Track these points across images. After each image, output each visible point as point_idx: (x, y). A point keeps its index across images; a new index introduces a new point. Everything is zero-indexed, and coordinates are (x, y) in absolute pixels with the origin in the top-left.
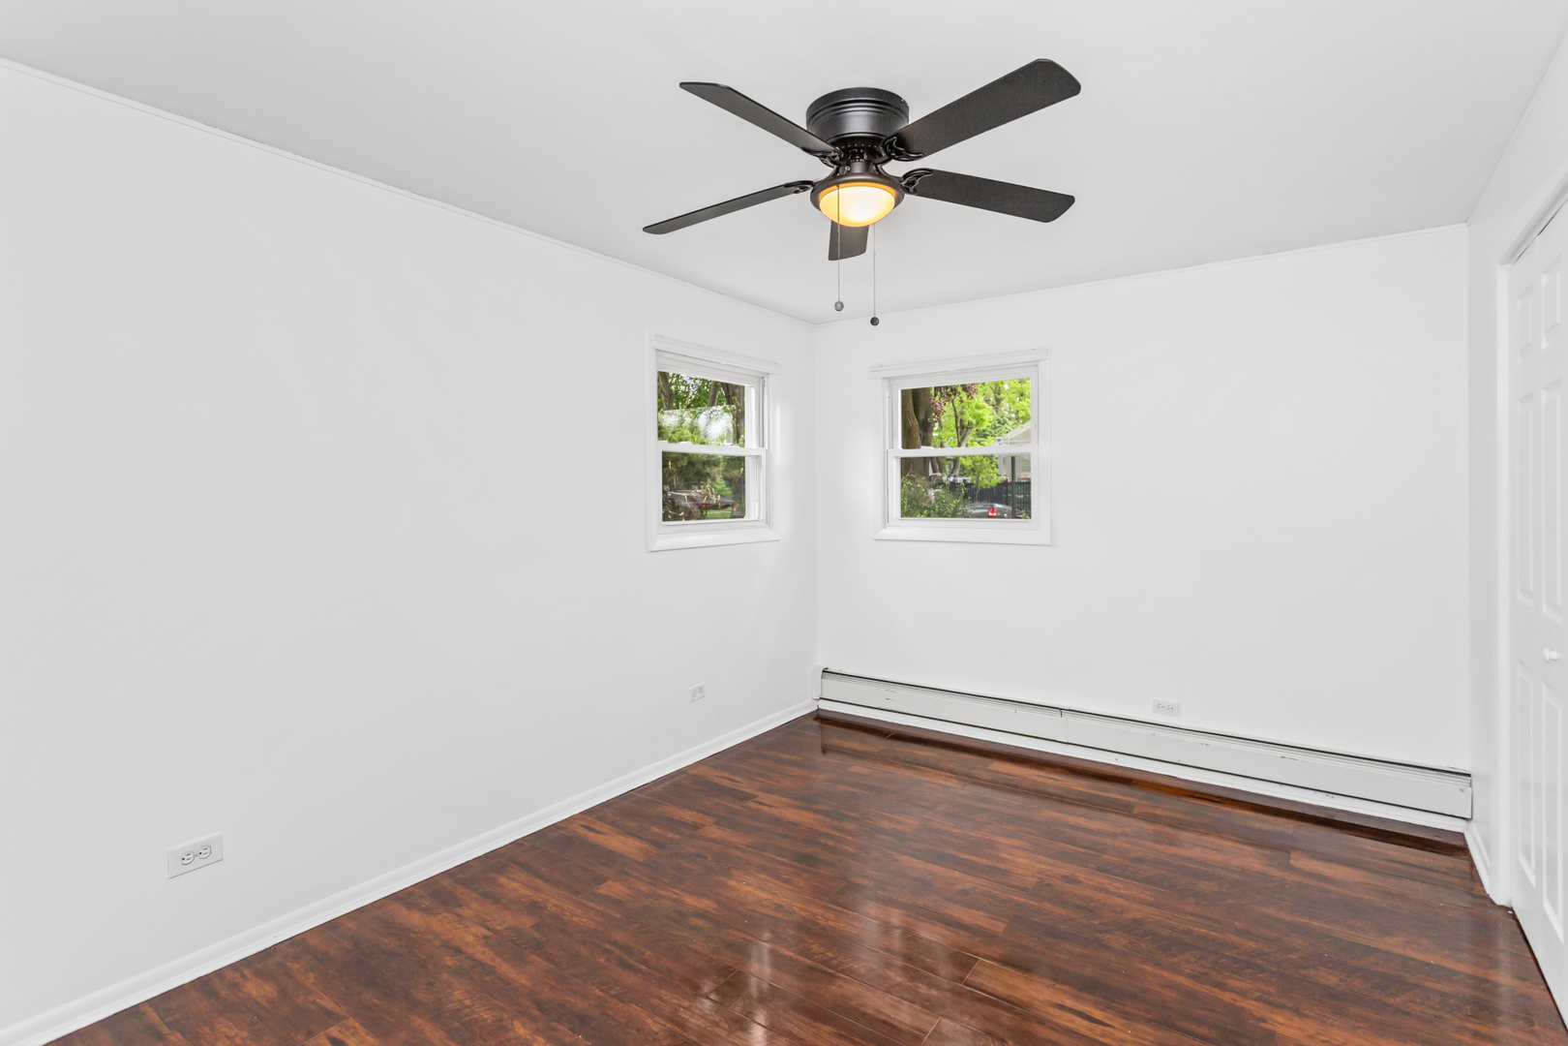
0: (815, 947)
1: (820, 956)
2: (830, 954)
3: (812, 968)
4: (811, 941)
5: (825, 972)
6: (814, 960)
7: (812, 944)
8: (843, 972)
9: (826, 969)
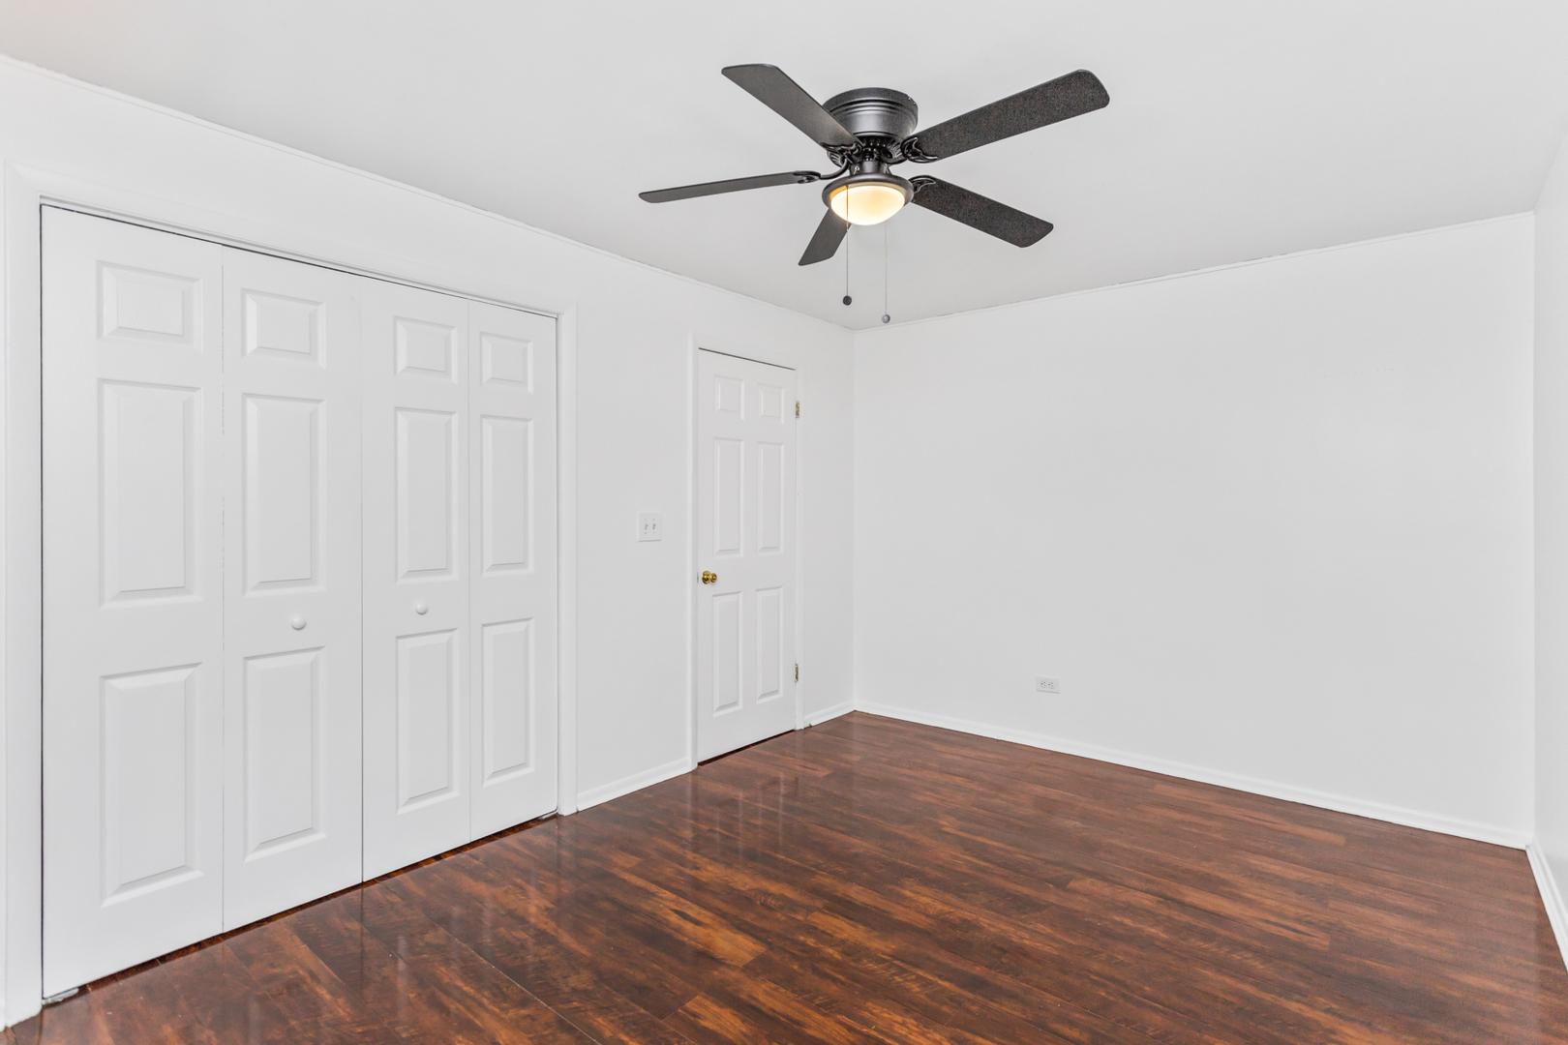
0: (915, 988)
1: (909, 978)
2: (898, 979)
3: (917, 966)
4: (922, 996)
5: (903, 961)
6: (913, 974)
7: (918, 992)
8: (884, 961)
9: (901, 964)
